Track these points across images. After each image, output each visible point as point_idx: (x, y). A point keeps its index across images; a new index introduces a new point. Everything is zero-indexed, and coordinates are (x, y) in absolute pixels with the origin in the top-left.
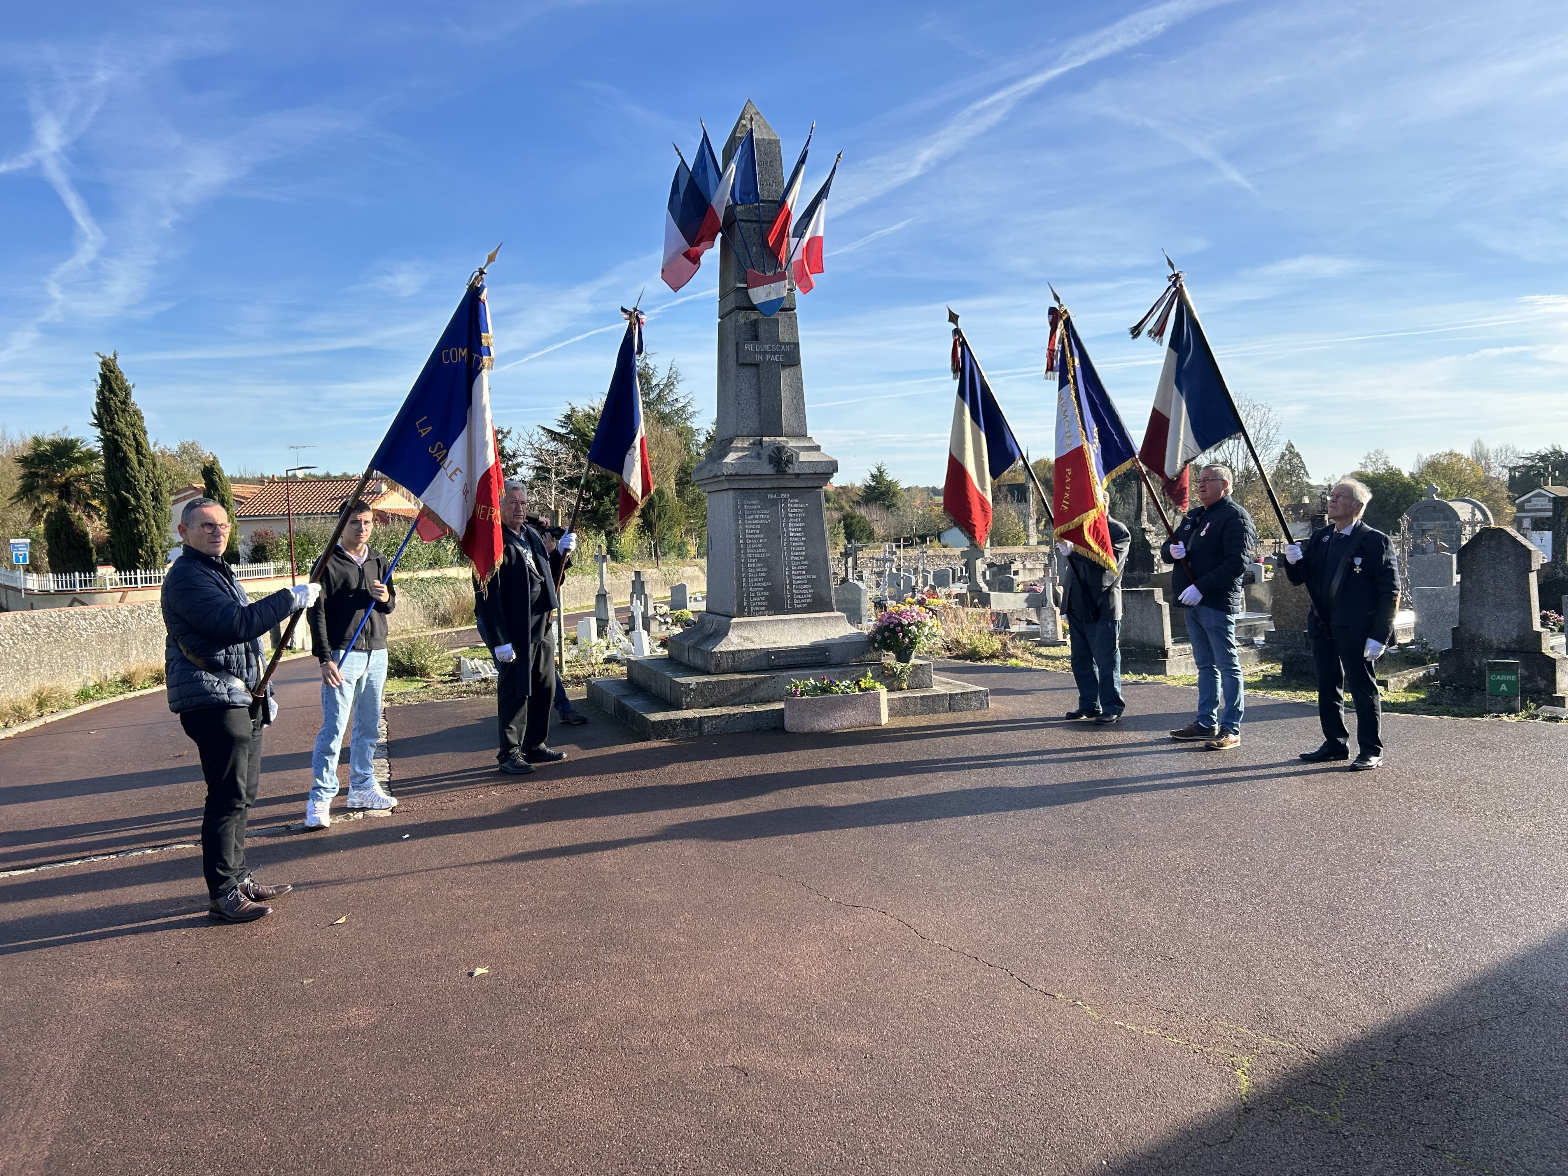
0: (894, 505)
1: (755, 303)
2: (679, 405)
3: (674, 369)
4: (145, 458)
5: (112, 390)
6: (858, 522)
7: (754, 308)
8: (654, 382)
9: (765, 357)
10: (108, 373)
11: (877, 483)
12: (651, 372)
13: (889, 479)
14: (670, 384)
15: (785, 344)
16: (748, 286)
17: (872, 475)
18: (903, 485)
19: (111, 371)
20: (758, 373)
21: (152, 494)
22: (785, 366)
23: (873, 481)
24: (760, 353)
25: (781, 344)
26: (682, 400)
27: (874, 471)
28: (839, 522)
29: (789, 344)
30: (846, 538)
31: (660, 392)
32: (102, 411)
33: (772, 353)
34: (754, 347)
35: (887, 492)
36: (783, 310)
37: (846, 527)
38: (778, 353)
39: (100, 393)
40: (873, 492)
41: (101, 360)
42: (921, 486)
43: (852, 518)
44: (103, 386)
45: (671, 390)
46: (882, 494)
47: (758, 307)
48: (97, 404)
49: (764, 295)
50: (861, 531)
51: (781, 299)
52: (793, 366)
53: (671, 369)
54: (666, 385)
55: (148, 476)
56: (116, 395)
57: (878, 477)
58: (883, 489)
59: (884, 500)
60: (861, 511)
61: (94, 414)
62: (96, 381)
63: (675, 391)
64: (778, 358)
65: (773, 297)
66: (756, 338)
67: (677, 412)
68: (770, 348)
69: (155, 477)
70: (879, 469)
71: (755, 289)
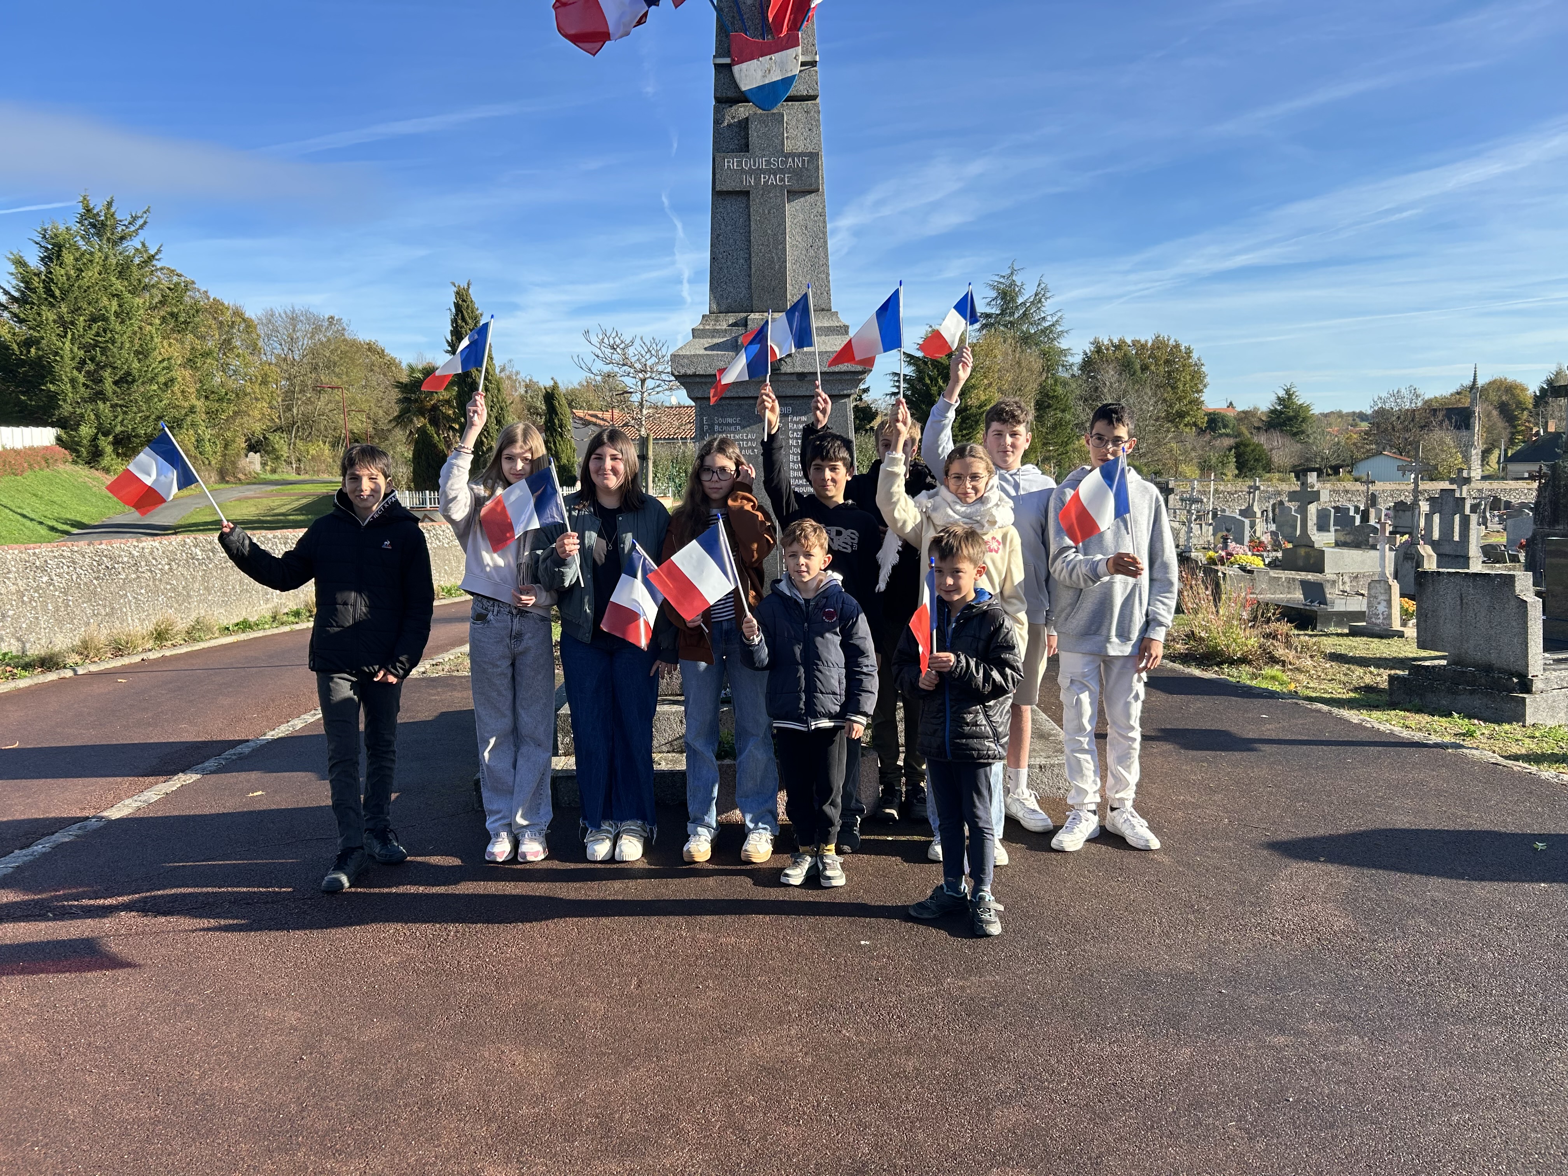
0: (1303, 432)
1: (744, 88)
2: (1047, 324)
3: (1043, 286)
4: (491, 383)
5: (463, 319)
6: (1253, 451)
7: (742, 98)
8: (1020, 300)
9: (758, 180)
10: (460, 302)
11: (1285, 407)
12: (1017, 289)
13: (1299, 403)
14: (1038, 300)
15: (793, 155)
16: (733, 60)
17: (1279, 398)
18: (1316, 410)
19: (464, 301)
20: (748, 207)
21: (496, 418)
22: (794, 194)
23: (1280, 404)
24: (751, 172)
25: (787, 156)
26: (1049, 318)
27: (1282, 393)
28: (1230, 450)
29: (800, 155)
30: (1237, 468)
31: (1025, 311)
32: (454, 338)
33: (770, 172)
34: (739, 163)
35: (1296, 417)
36: (791, 99)
37: (1238, 456)
38: (782, 171)
39: (454, 321)
40: (1278, 417)
41: (455, 289)
42: (1345, 411)
43: (1246, 446)
44: (457, 314)
45: (1039, 308)
46: (1290, 419)
47: (750, 96)
48: (451, 331)
49: (760, 74)
50: (1256, 460)
51: (788, 81)
52: (810, 192)
53: (1039, 285)
54: (1032, 303)
55: (493, 401)
56: (466, 323)
57: (1286, 400)
58: (1291, 414)
59: (1291, 426)
60: (1261, 439)
61: (448, 341)
62: (450, 310)
63: (1043, 309)
64: (782, 180)
65: (776, 76)
66: (745, 147)
67: (1043, 331)
68: (768, 163)
69: (498, 402)
70: (1287, 392)
71: (744, 66)
